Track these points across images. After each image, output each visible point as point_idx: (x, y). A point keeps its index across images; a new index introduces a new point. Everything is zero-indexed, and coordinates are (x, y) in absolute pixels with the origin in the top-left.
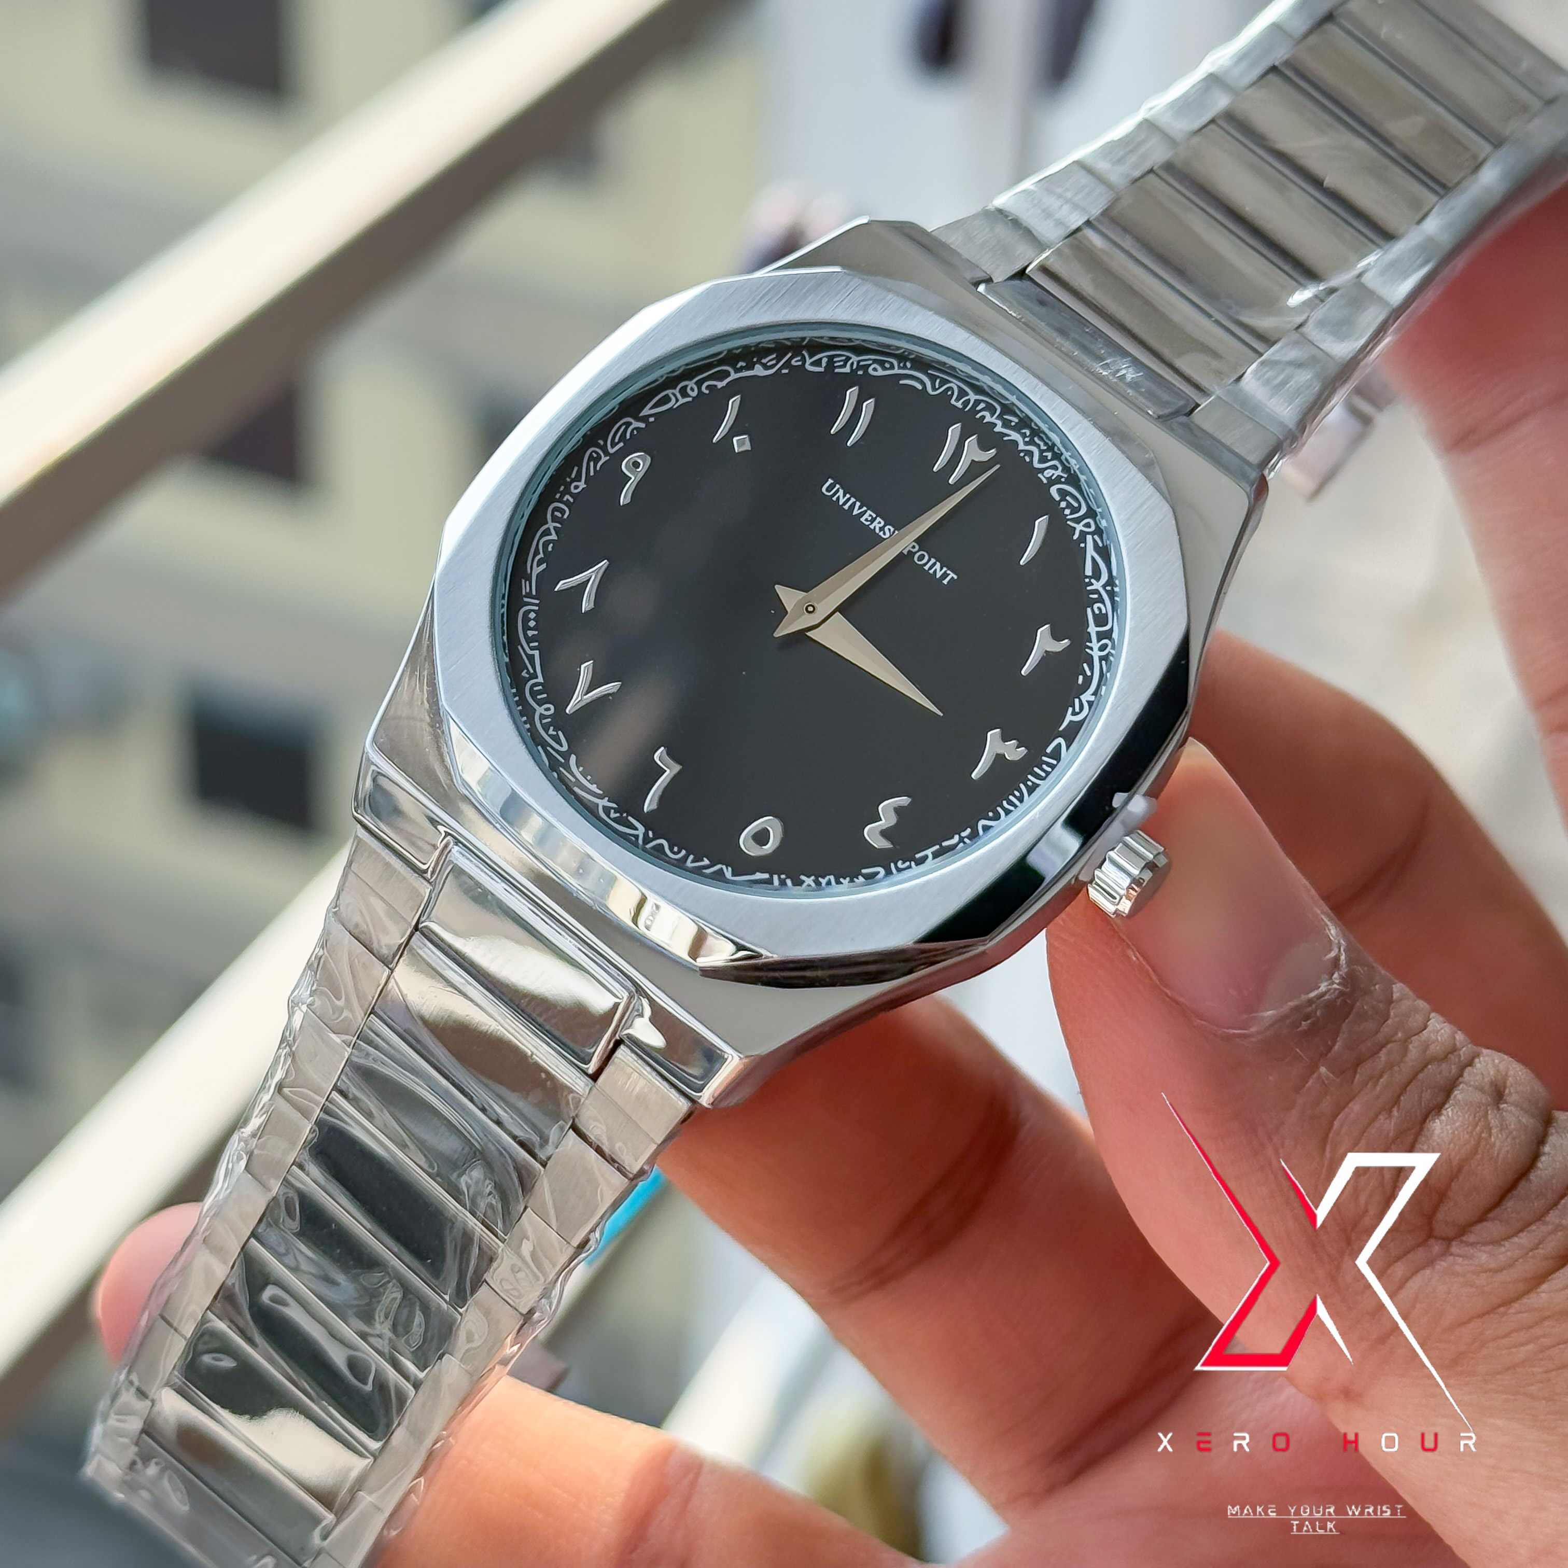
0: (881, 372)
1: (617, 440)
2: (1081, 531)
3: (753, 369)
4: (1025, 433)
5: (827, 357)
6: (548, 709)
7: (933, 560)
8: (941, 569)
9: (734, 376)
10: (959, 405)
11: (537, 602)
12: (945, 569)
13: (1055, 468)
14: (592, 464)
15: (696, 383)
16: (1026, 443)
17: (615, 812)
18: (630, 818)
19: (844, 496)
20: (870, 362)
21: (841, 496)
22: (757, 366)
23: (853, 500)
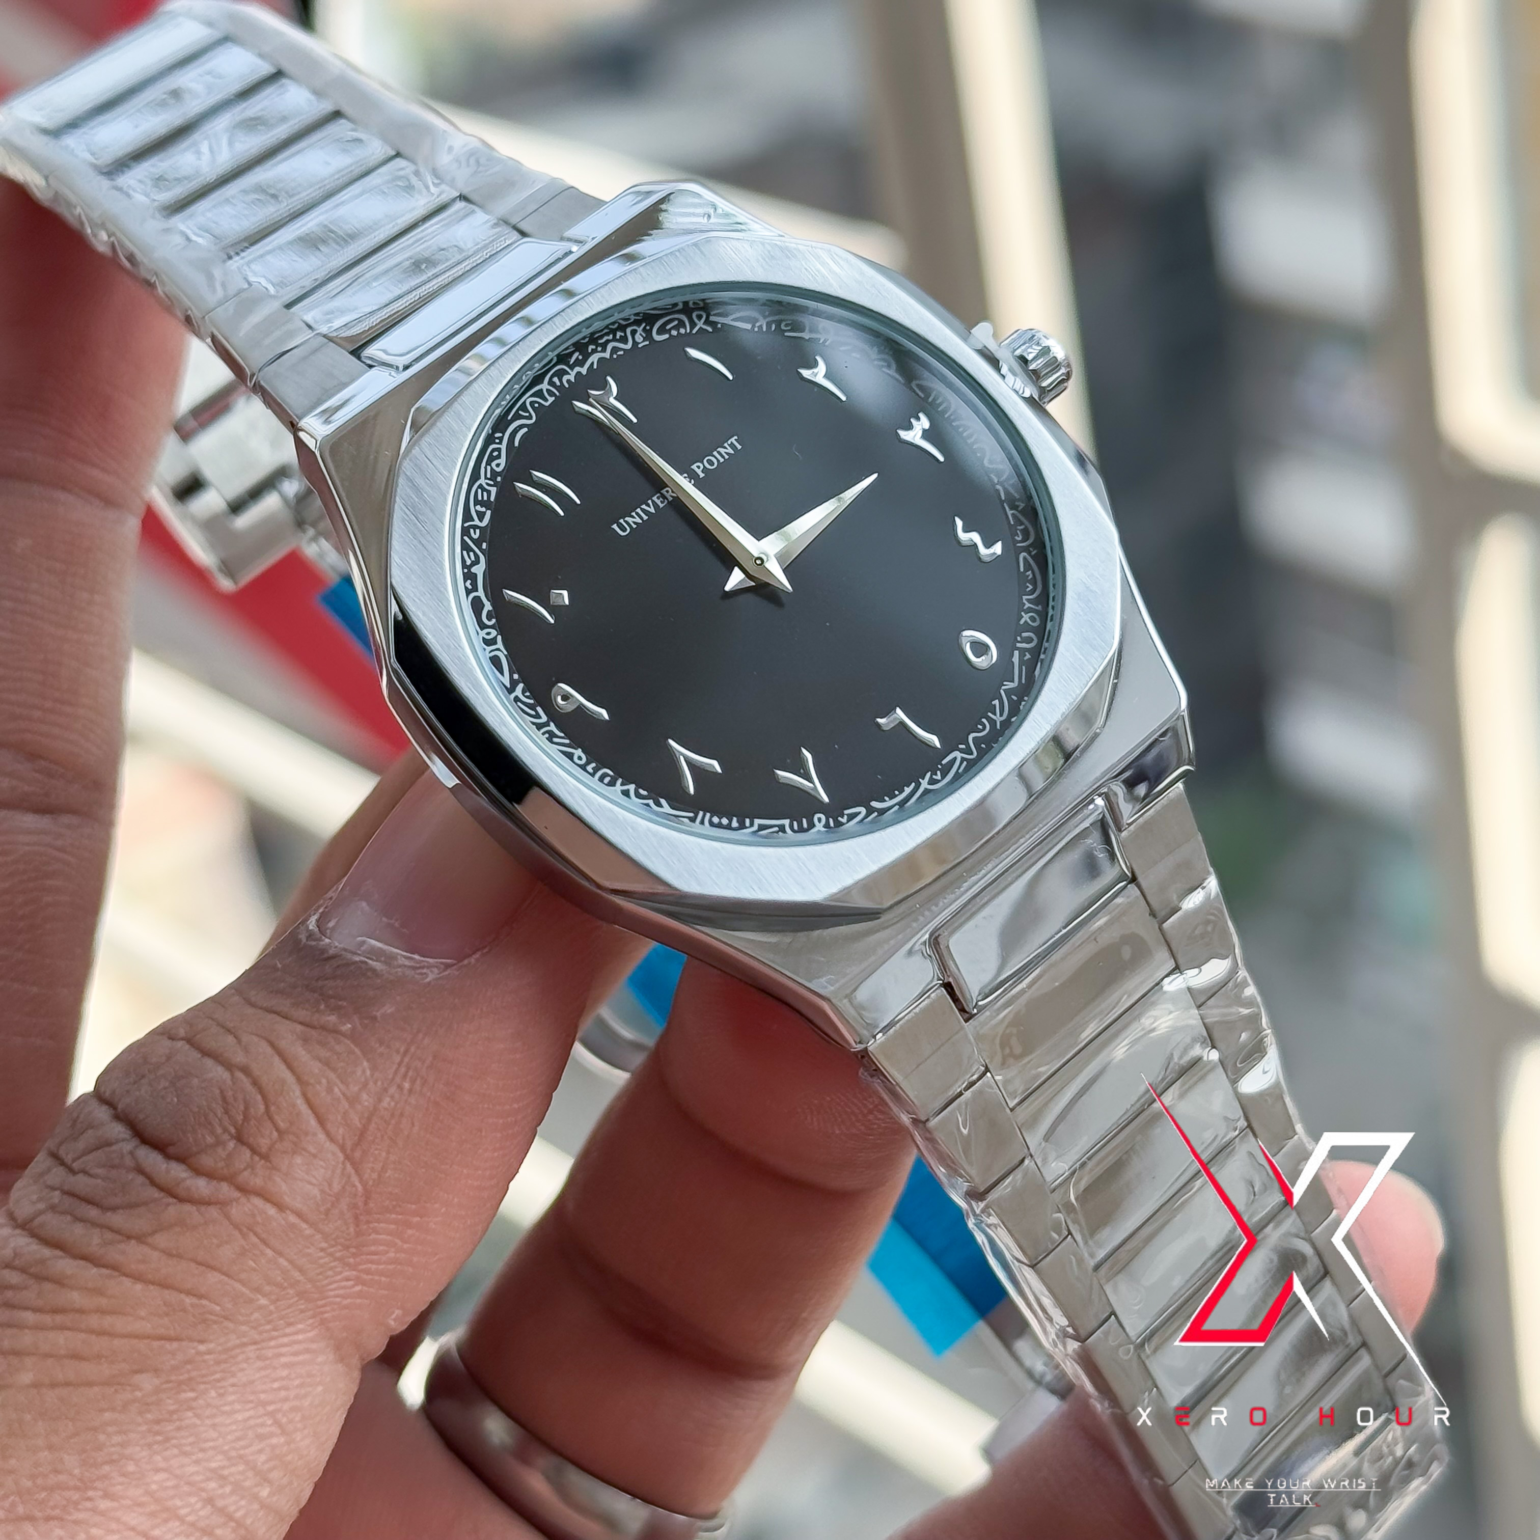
0: (503, 461)
1: (533, 713)
2: (705, 323)
3: (476, 575)
4: (592, 349)
5: (475, 505)
6: (820, 820)
7: (715, 453)
8: (725, 448)
9: (481, 593)
10: (551, 399)
11: (701, 813)
12: (726, 445)
13: (634, 333)
14: (555, 740)
15: (482, 629)
16: (604, 350)
17: (936, 774)
18: (944, 762)
19: (633, 517)
20: (489, 468)
21: (634, 520)
22: (473, 570)
23: (638, 510)
